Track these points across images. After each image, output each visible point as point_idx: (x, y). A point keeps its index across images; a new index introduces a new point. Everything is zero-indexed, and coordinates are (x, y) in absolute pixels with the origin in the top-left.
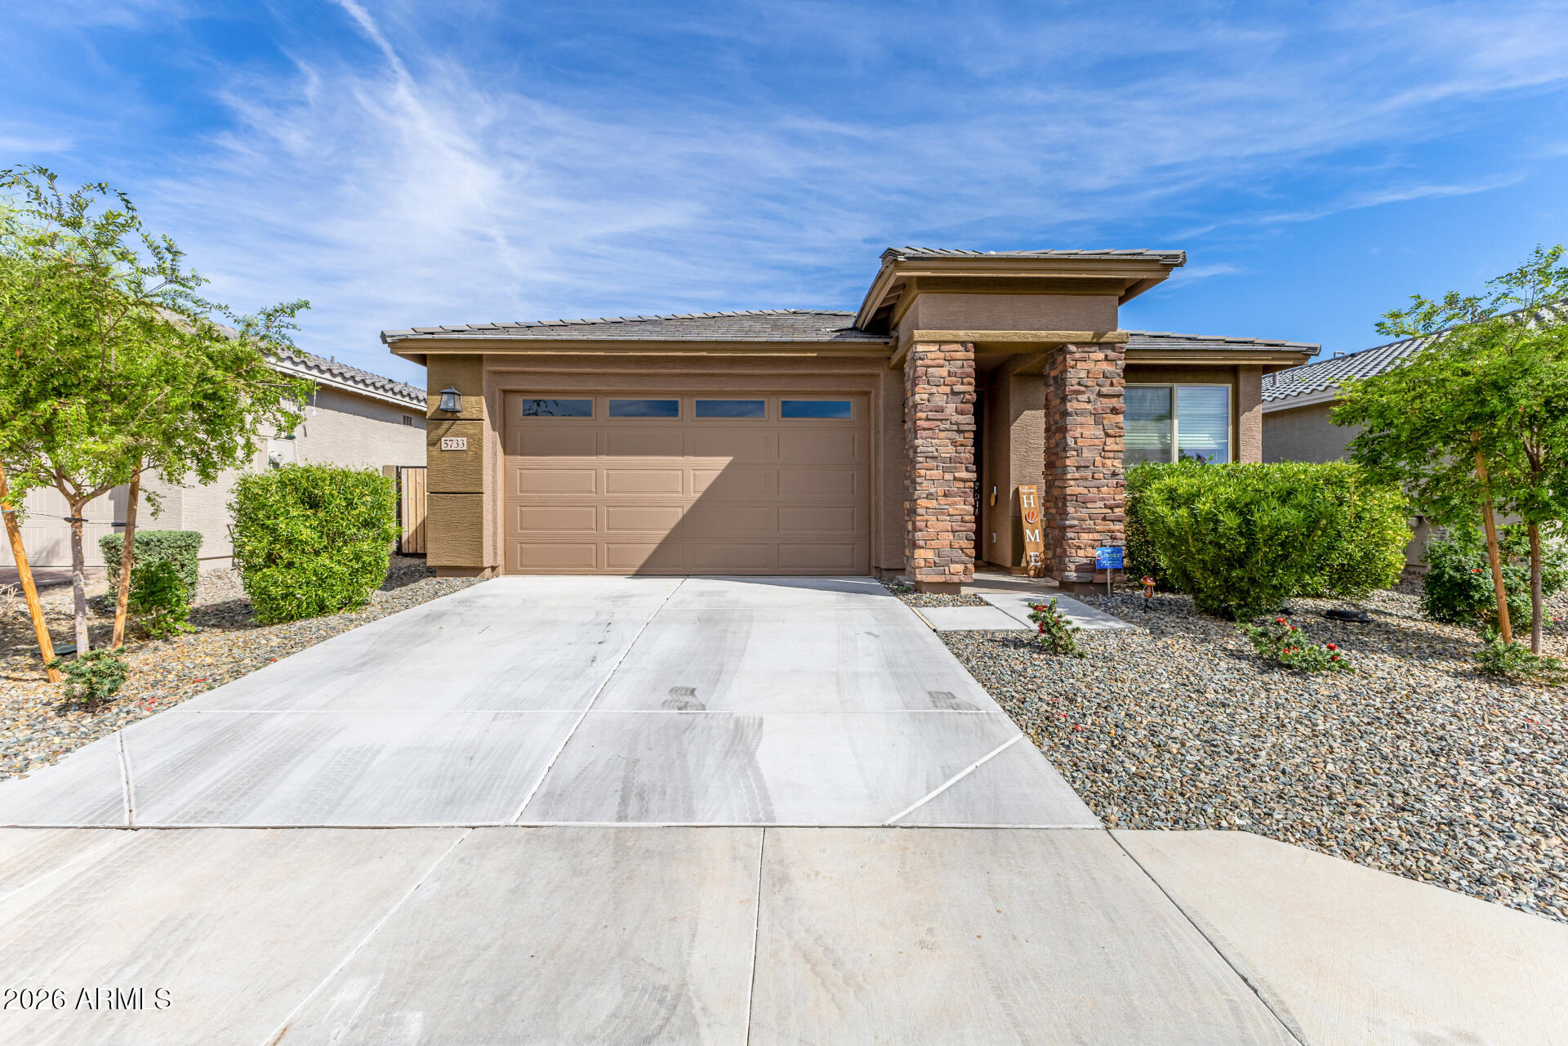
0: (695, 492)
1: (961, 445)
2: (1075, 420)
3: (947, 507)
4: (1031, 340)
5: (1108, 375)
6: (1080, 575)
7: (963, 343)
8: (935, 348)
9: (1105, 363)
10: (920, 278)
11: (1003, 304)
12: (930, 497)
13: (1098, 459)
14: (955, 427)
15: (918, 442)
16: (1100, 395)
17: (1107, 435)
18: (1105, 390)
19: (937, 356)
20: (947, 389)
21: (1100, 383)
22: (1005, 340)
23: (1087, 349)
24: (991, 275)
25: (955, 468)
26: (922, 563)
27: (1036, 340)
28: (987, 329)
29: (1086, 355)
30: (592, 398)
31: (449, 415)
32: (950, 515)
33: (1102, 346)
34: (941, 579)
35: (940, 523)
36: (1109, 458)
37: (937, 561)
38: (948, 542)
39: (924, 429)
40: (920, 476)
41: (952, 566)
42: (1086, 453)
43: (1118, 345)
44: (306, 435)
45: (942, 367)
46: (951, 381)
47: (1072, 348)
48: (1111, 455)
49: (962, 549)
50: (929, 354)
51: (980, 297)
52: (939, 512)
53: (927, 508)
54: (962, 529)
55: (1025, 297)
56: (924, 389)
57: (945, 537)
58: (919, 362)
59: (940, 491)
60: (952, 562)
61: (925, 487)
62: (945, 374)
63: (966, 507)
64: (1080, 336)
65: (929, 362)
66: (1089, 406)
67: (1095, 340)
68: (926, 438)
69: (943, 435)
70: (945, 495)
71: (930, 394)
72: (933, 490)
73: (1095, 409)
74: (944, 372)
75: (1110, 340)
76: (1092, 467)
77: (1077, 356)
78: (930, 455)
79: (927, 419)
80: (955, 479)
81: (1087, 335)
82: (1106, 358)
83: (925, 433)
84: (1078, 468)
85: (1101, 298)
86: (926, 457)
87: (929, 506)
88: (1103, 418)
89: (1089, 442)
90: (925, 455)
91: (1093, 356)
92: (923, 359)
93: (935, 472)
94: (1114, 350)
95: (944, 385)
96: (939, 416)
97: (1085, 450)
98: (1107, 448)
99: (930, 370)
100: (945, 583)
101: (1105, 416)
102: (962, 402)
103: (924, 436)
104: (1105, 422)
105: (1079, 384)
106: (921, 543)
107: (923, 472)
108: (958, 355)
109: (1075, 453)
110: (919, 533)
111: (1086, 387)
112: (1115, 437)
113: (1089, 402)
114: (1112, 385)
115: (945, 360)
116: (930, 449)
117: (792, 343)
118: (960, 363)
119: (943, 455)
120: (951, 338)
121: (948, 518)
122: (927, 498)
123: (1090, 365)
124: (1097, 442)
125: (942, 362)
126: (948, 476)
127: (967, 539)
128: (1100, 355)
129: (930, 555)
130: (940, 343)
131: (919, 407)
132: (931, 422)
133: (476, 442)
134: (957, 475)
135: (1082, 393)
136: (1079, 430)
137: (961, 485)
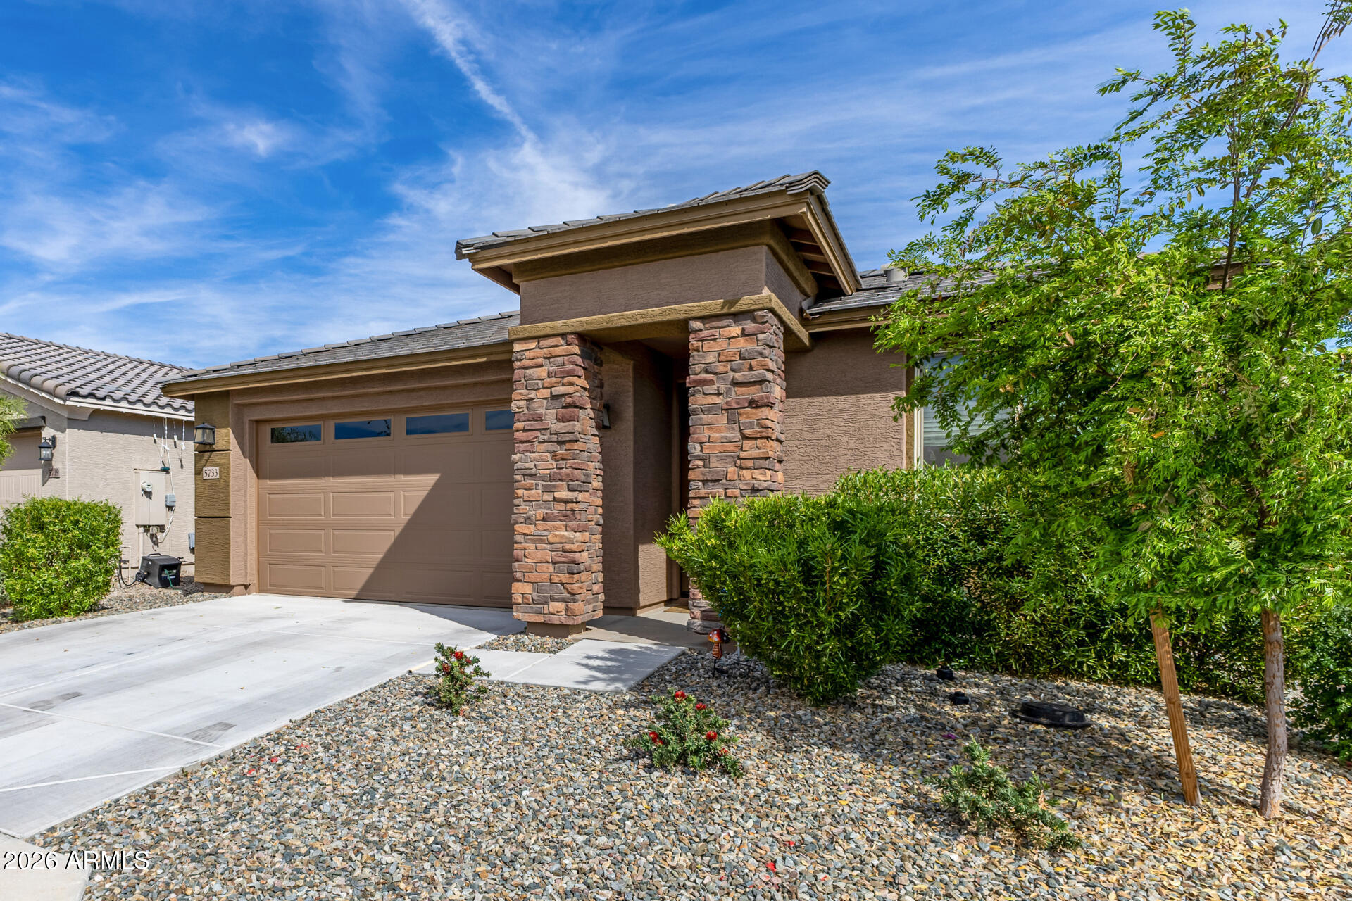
0: (405, 514)
1: (563, 459)
2: (701, 419)
3: (545, 533)
4: (641, 321)
5: (746, 355)
6: (707, 623)
7: (563, 335)
8: (532, 345)
9: (742, 340)
10: (517, 265)
11: (613, 280)
12: (529, 521)
13: (732, 469)
14: (555, 438)
15: (515, 457)
16: (735, 384)
17: (745, 437)
18: (739, 377)
19: (535, 355)
20: (546, 393)
21: (734, 367)
22: (610, 325)
23: (715, 324)
24: (576, 250)
25: (554, 486)
26: (520, 600)
27: (648, 320)
28: (594, 315)
29: (716, 332)
30: (321, 423)
31: (208, 448)
32: (550, 543)
33: (737, 316)
34: (538, 618)
35: (539, 553)
36: (747, 468)
37: (535, 598)
38: (547, 575)
39: (522, 442)
40: (518, 498)
41: (552, 604)
42: (715, 464)
43: (759, 313)
44: (182, 467)
45: (542, 366)
46: (550, 383)
47: (696, 325)
48: (750, 463)
49: (562, 584)
50: (527, 353)
51: (587, 277)
52: (538, 539)
53: (525, 534)
54: (563, 559)
55: (640, 267)
56: (521, 394)
57: (544, 569)
58: (517, 364)
59: (540, 514)
60: (554, 600)
61: (524, 509)
62: (544, 375)
63: (566, 533)
64: (705, 307)
65: (526, 363)
66: (719, 400)
67: (725, 310)
68: (524, 452)
69: (542, 447)
70: (544, 520)
71: (527, 400)
72: (531, 513)
73: (727, 403)
74: (542, 373)
75: (745, 308)
76: (724, 481)
77: (704, 334)
78: (528, 471)
79: (525, 430)
80: (555, 500)
81: (715, 305)
82: (744, 334)
83: (523, 447)
84: (704, 482)
85: (740, 251)
86: (524, 475)
87: (527, 532)
88: (740, 414)
89: (719, 448)
90: (523, 472)
91: (725, 332)
92: (521, 360)
93: (533, 492)
94: (754, 320)
95: (544, 388)
96: (537, 425)
97: (713, 459)
98: (743, 455)
99: (527, 371)
100: (543, 624)
101: (741, 411)
102: (563, 407)
103: (522, 449)
104: (742, 420)
105: (707, 372)
106: (518, 575)
107: (520, 492)
108: (557, 351)
109: (701, 463)
110: (516, 564)
111: (716, 374)
112: (756, 439)
113: (719, 394)
114: (751, 368)
115: (545, 358)
116: (527, 465)
117: (458, 350)
118: (560, 359)
119: (541, 471)
120: (548, 331)
121: (548, 547)
122: (525, 523)
123: (722, 344)
124: (730, 447)
125: (540, 361)
126: (548, 497)
127: (568, 573)
128: (735, 330)
129: (528, 589)
130: (538, 338)
131: (516, 416)
132: (529, 433)
133: (225, 470)
134: (557, 495)
135: (711, 382)
136: (707, 433)
137: (562, 506)
